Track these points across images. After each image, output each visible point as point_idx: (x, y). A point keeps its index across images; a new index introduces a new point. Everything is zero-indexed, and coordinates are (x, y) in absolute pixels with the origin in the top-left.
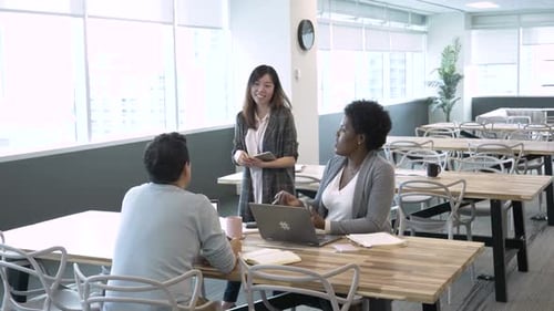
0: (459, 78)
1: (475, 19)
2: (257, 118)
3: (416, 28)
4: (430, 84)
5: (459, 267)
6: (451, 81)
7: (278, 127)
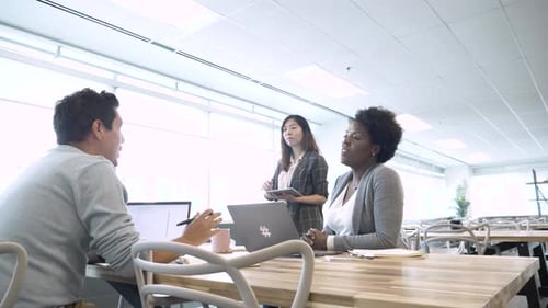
0: (469, 203)
1: (475, 170)
2: (292, 160)
3: (437, 174)
4: (450, 208)
5: (518, 274)
6: (463, 207)
7: (307, 167)
